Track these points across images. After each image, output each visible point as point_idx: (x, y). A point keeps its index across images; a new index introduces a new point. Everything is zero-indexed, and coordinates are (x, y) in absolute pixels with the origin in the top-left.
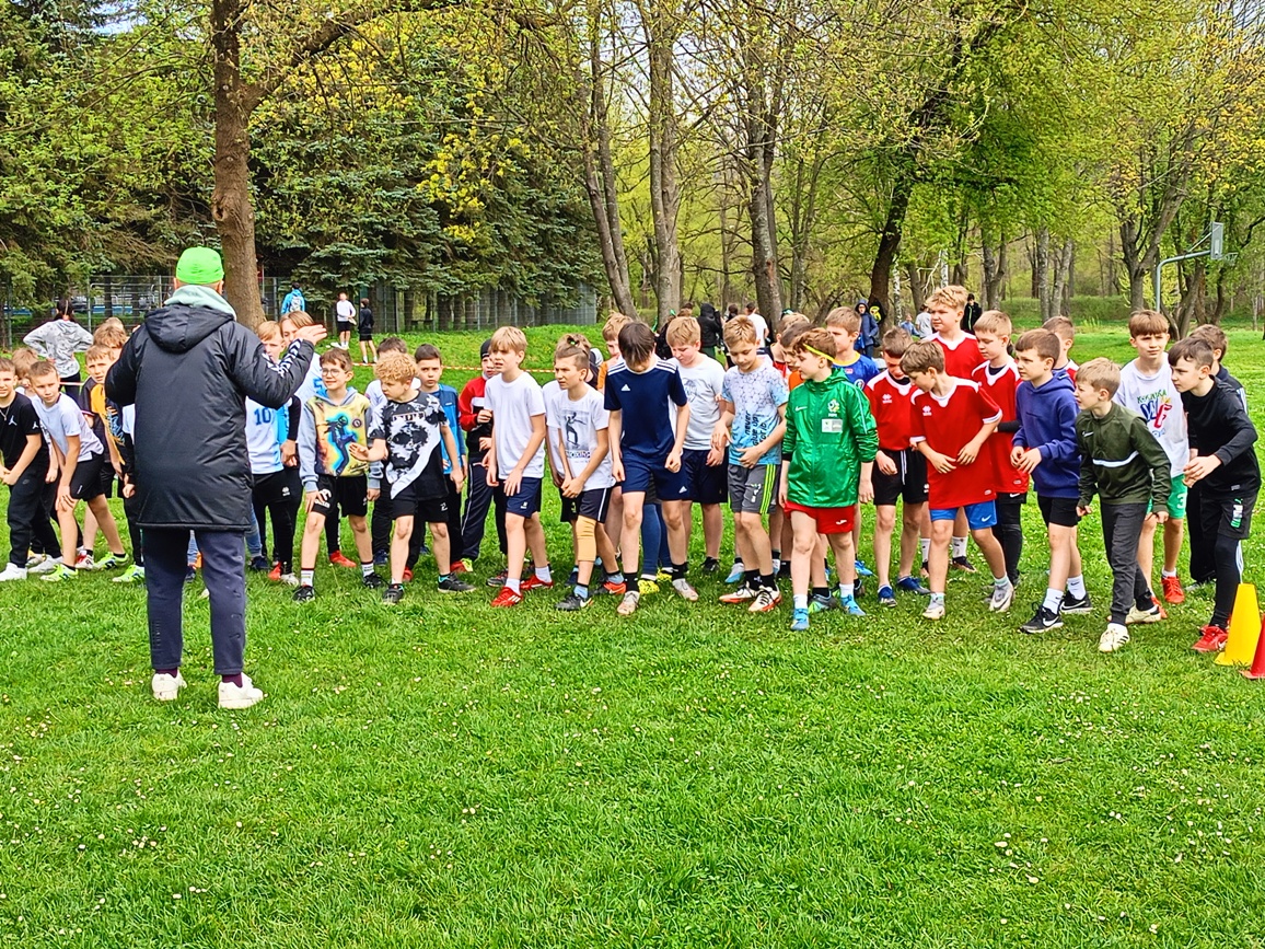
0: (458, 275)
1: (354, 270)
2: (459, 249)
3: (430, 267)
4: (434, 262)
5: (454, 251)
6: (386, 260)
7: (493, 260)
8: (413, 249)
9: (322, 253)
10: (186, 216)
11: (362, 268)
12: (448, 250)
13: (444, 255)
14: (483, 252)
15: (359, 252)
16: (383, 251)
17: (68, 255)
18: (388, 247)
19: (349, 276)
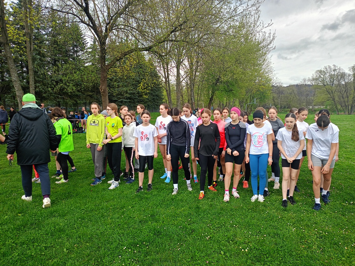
1: (125, 103)
2: (141, 101)
4: (137, 102)
6: (130, 102)
7: (146, 102)
8: (134, 100)
9: (119, 101)
11: (126, 103)
12: (139, 100)
13: (139, 101)
14: (144, 101)
15: (125, 100)
16: (129, 100)
17: (78, 100)
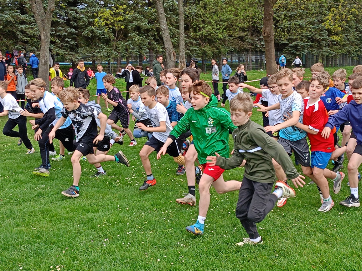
0: (333, 51)
1: (301, 49)
2: (334, 43)
3: (324, 48)
5: (332, 43)
6: (311, 46)
7: (344, 45)
8: (319, 43)
9: (292, 45)
10: (254, 34)
11: (304, 49)
12: (330, 43)
13: (329, 45)
14: (341, 44)
15: (303, 44)
16: (311, 44)
17: (221, 47)
18: (312, 42)
19: (300, 51)
